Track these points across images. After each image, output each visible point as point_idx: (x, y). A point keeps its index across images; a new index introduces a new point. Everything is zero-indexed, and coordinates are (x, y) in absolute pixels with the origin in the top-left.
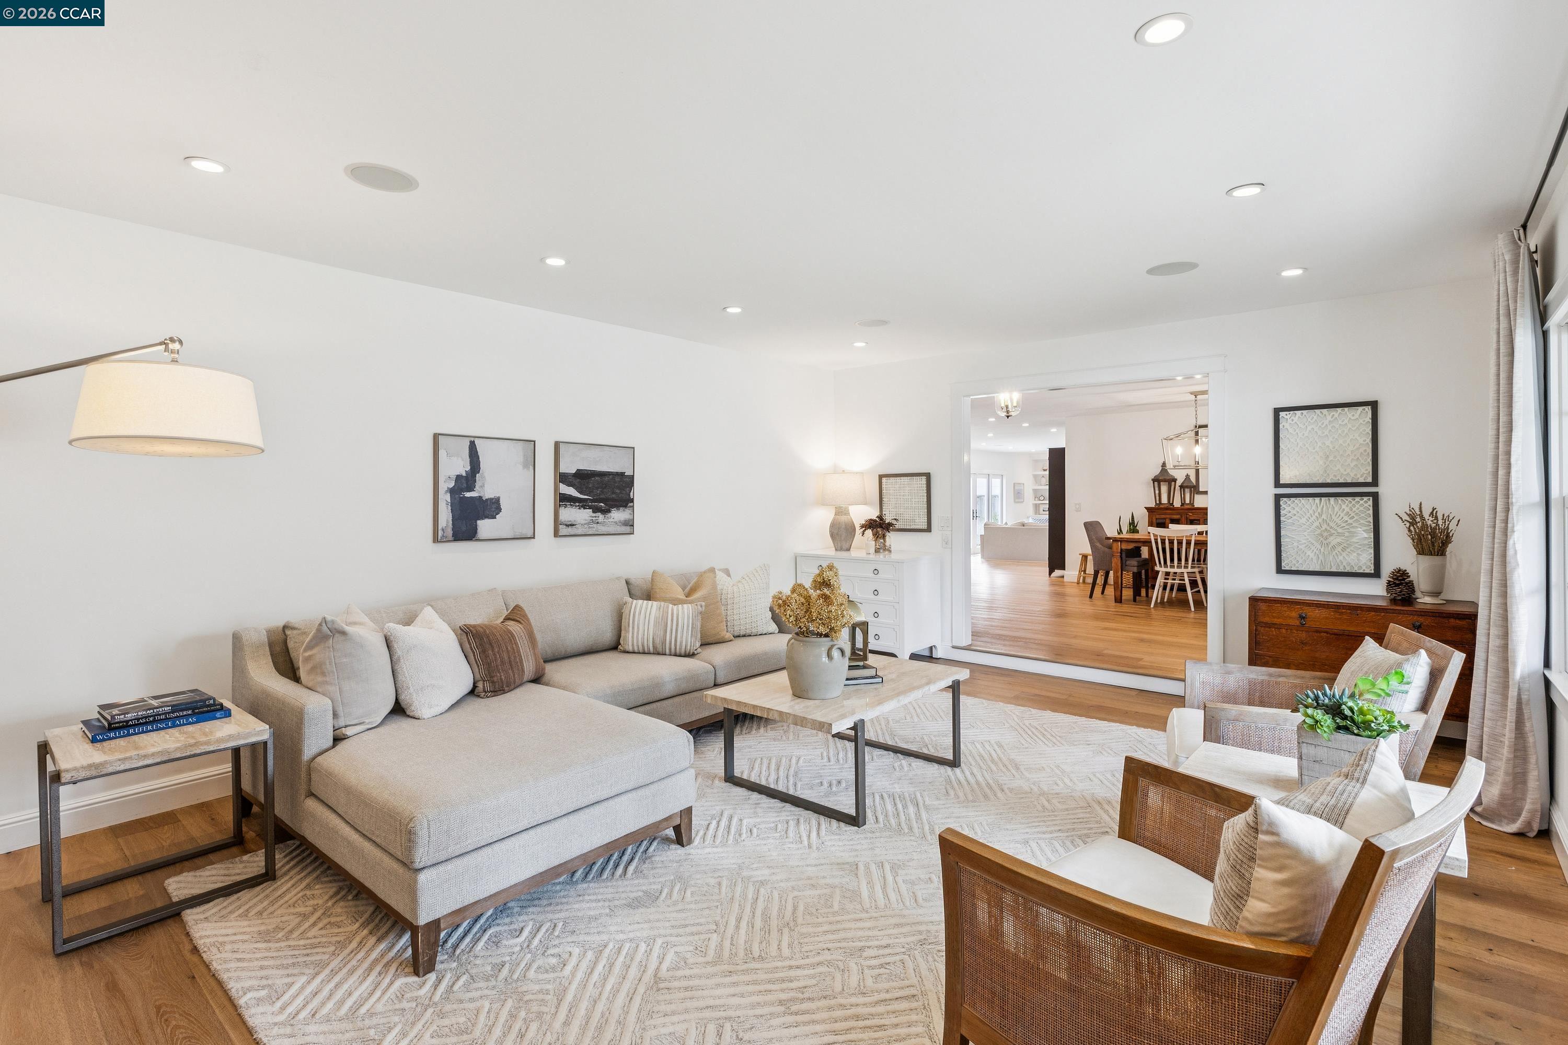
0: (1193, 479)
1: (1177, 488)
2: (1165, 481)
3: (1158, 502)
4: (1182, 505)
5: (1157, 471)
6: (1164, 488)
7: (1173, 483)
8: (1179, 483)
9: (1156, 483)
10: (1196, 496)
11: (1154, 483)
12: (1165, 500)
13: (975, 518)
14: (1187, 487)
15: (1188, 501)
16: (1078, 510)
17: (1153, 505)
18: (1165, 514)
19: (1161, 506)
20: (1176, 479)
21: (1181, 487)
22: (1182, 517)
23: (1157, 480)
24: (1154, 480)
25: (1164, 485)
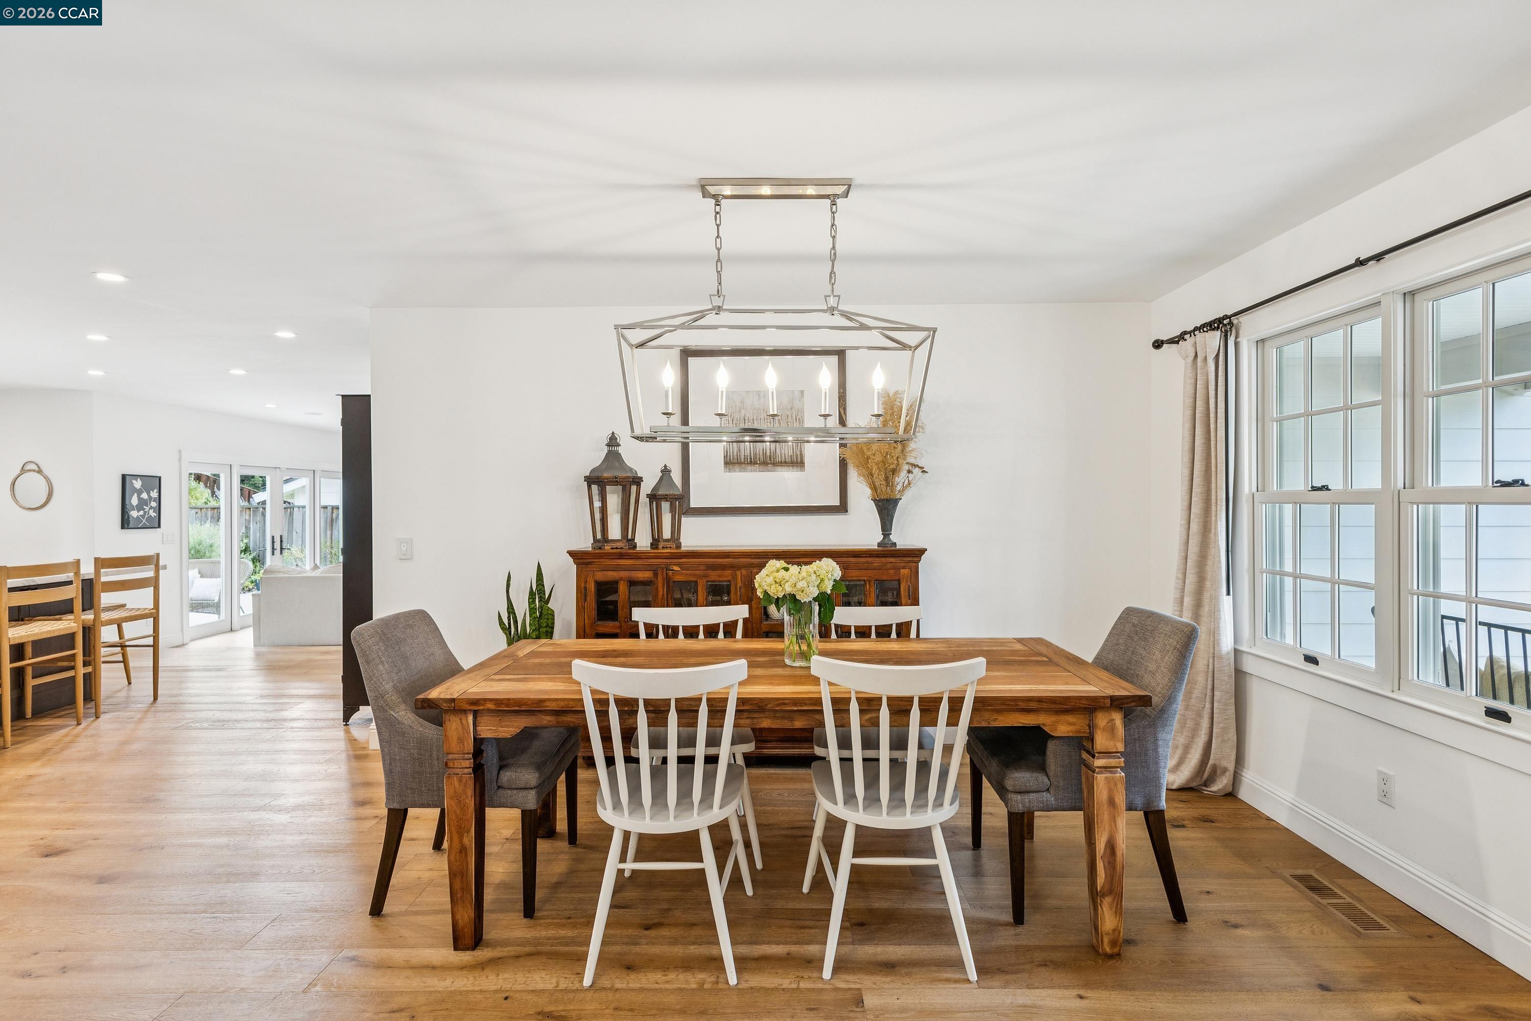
0: (676, 476)
1: (644, 499)
2: (615, 481)
3: (599, 536)
4: (655, 544)
5: (595, 457)
6: (614, 500)
7: (634, 488)
8: (647, 487)
9: (595, 488)
10: (684, 520)
11: (589, 487)
12: (615, 532)
13: (278, 551)
14: (666, 498)
15: (667, 534)
16: (406, 557)
17: (585, 543)
18: (618, 568)
19: (607, 548)
20: (641, 479)
21: (653, 497)
22: (656, 575)
23: (595, 480)
24: (591, 480)
25: (613, 492)
